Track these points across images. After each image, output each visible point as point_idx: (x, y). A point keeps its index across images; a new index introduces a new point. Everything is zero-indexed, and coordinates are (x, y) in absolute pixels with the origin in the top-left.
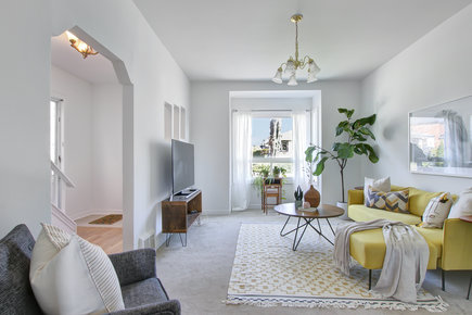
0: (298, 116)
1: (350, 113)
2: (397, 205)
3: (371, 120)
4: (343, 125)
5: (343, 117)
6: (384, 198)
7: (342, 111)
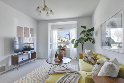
0: (72, 30)
1: (85, 27)
2: (91, 61)
3: (93, 29)
4: (84, 32)
5: (83, 29)
6: (87, 58)
7: (82, 27)
